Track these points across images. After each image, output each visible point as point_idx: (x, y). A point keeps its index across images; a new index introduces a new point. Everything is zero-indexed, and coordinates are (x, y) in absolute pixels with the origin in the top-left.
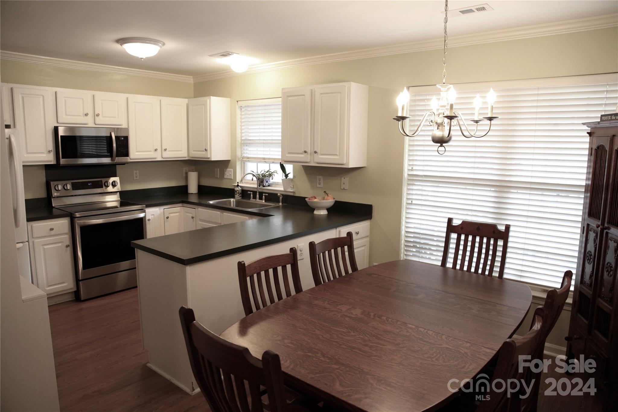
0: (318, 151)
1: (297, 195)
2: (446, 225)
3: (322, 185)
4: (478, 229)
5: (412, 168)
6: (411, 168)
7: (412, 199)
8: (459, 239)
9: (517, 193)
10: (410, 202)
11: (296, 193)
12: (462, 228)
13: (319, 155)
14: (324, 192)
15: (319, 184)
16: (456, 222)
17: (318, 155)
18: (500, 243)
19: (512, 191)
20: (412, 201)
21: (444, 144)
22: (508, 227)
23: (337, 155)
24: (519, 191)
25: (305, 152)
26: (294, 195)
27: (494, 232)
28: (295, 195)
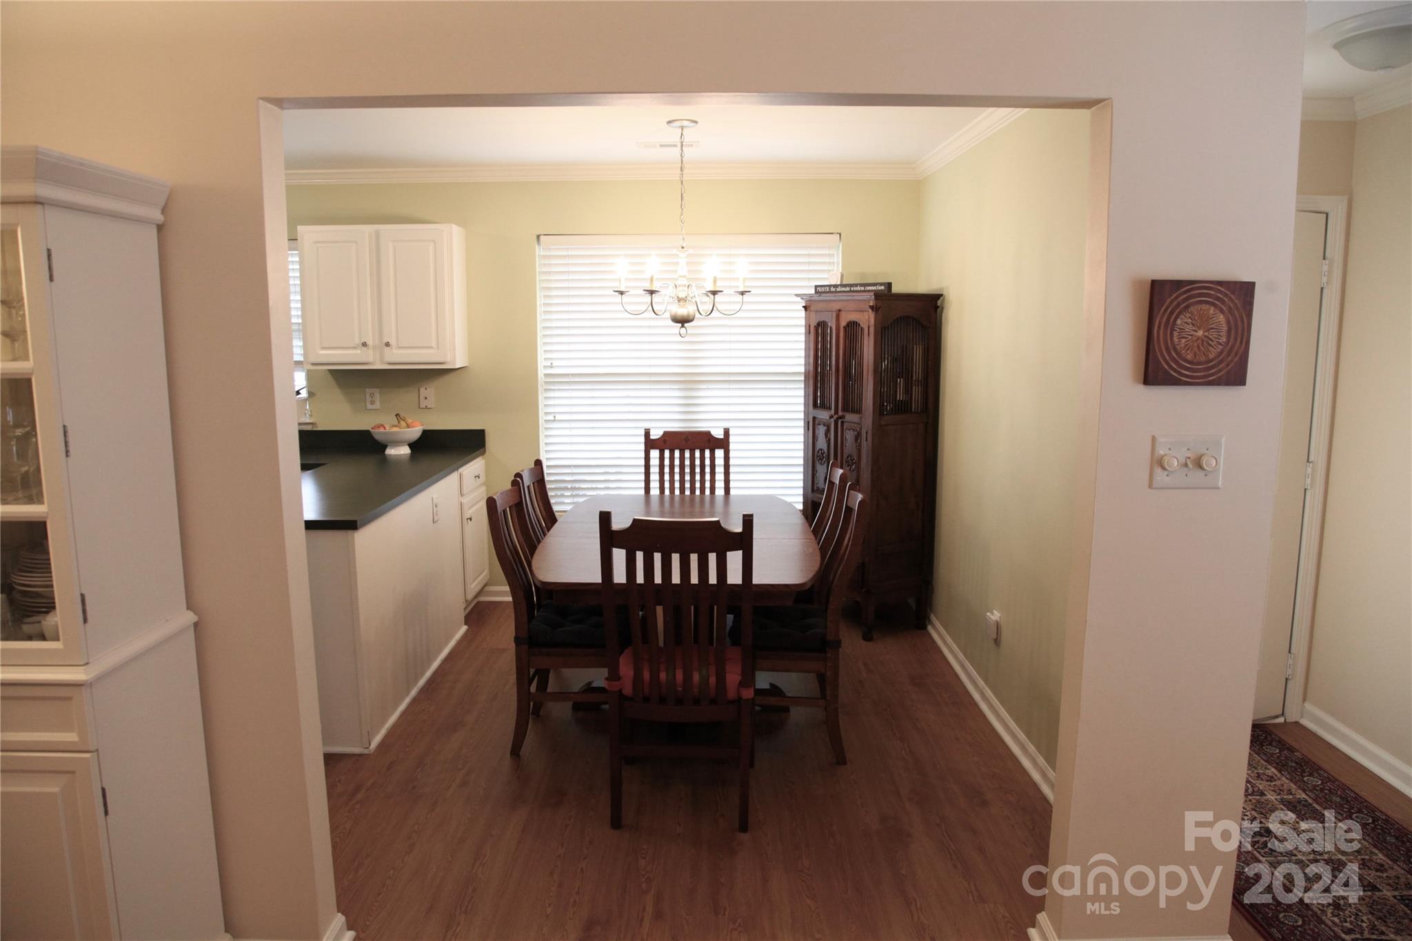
0: (393, 342)
1: (320, 428)
2: (642, 439)
3: (377, 405)
4: (687, 440)
5: (552, 364)
6: (550, 364)
7: (554, 413)
8: (662, 458)
9: (708, 388)
10: (551, 417)
11: (317, 423)
12: (665, 441)
13: (394, 348)
14: (396, 415)
15: (372, 404)
16: (656, 434)
17: (392, 349)
18: (719, 453)
19: (701, 387)
20: (555, 417)
21: (686, 325)
22: (727, 432)
23: (432, 347)
24: (709, 387)
25: (364, 344)
26: (314, 429)
27: (709, 441)
28: (317, 429)
